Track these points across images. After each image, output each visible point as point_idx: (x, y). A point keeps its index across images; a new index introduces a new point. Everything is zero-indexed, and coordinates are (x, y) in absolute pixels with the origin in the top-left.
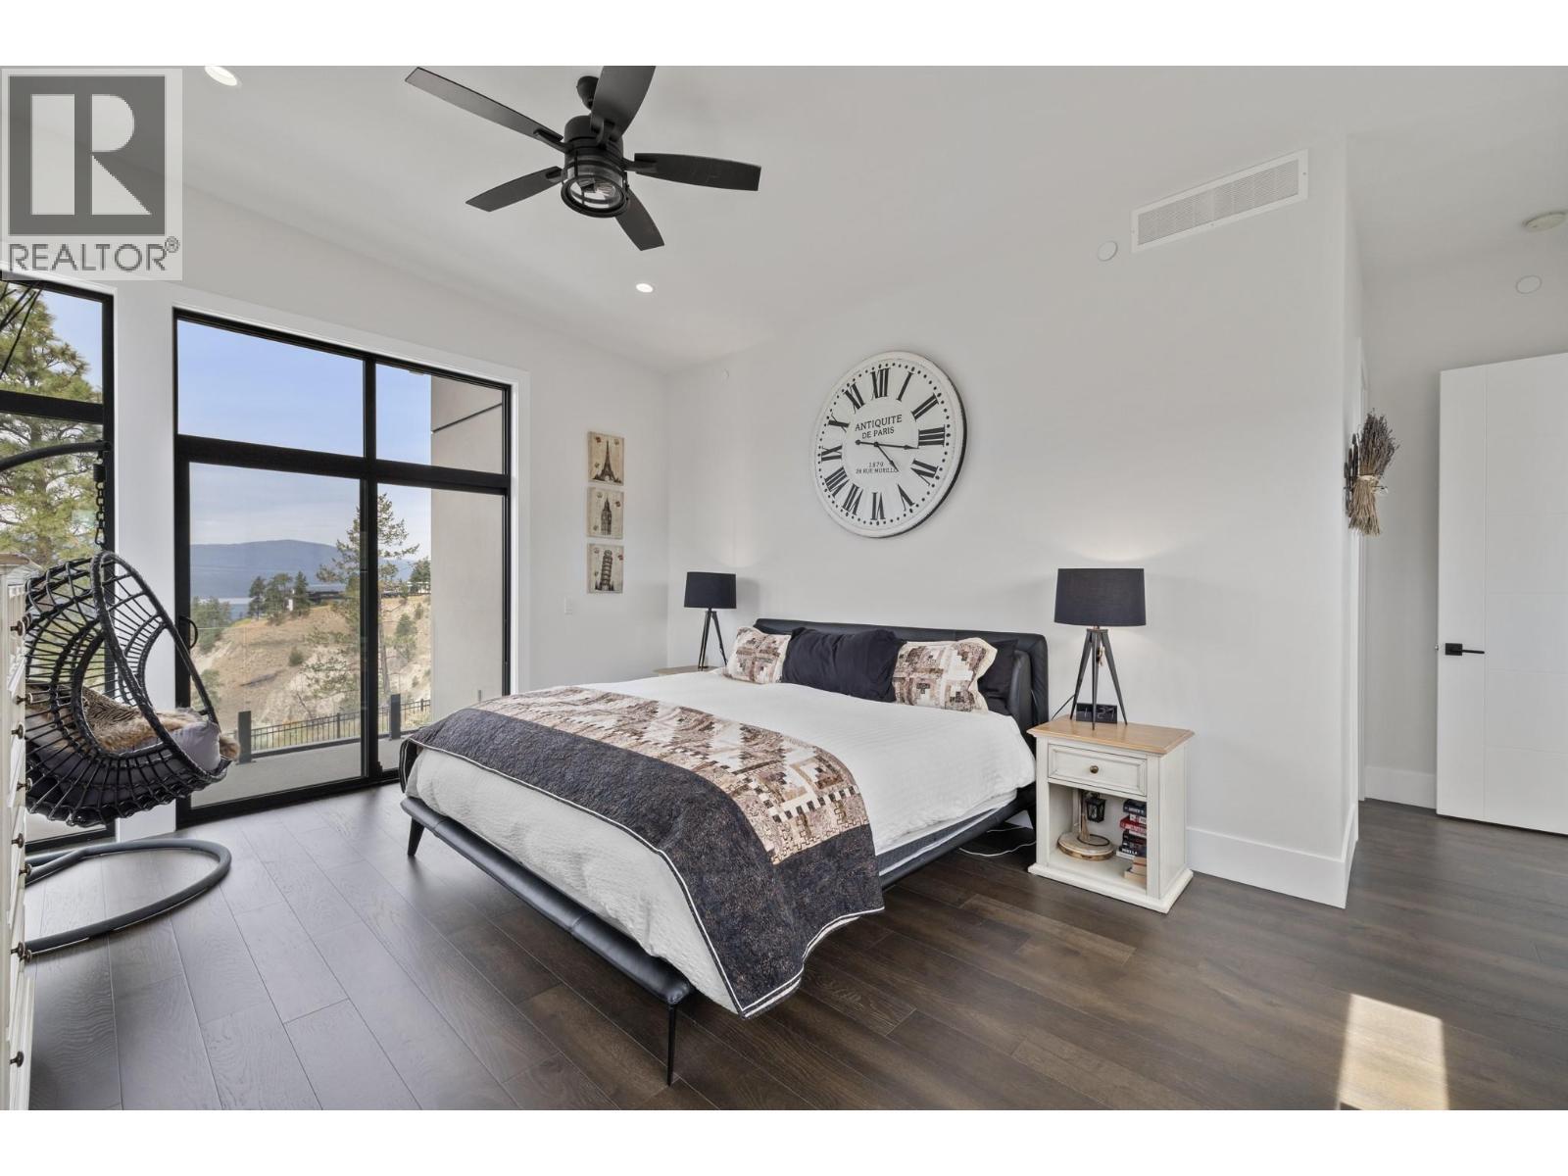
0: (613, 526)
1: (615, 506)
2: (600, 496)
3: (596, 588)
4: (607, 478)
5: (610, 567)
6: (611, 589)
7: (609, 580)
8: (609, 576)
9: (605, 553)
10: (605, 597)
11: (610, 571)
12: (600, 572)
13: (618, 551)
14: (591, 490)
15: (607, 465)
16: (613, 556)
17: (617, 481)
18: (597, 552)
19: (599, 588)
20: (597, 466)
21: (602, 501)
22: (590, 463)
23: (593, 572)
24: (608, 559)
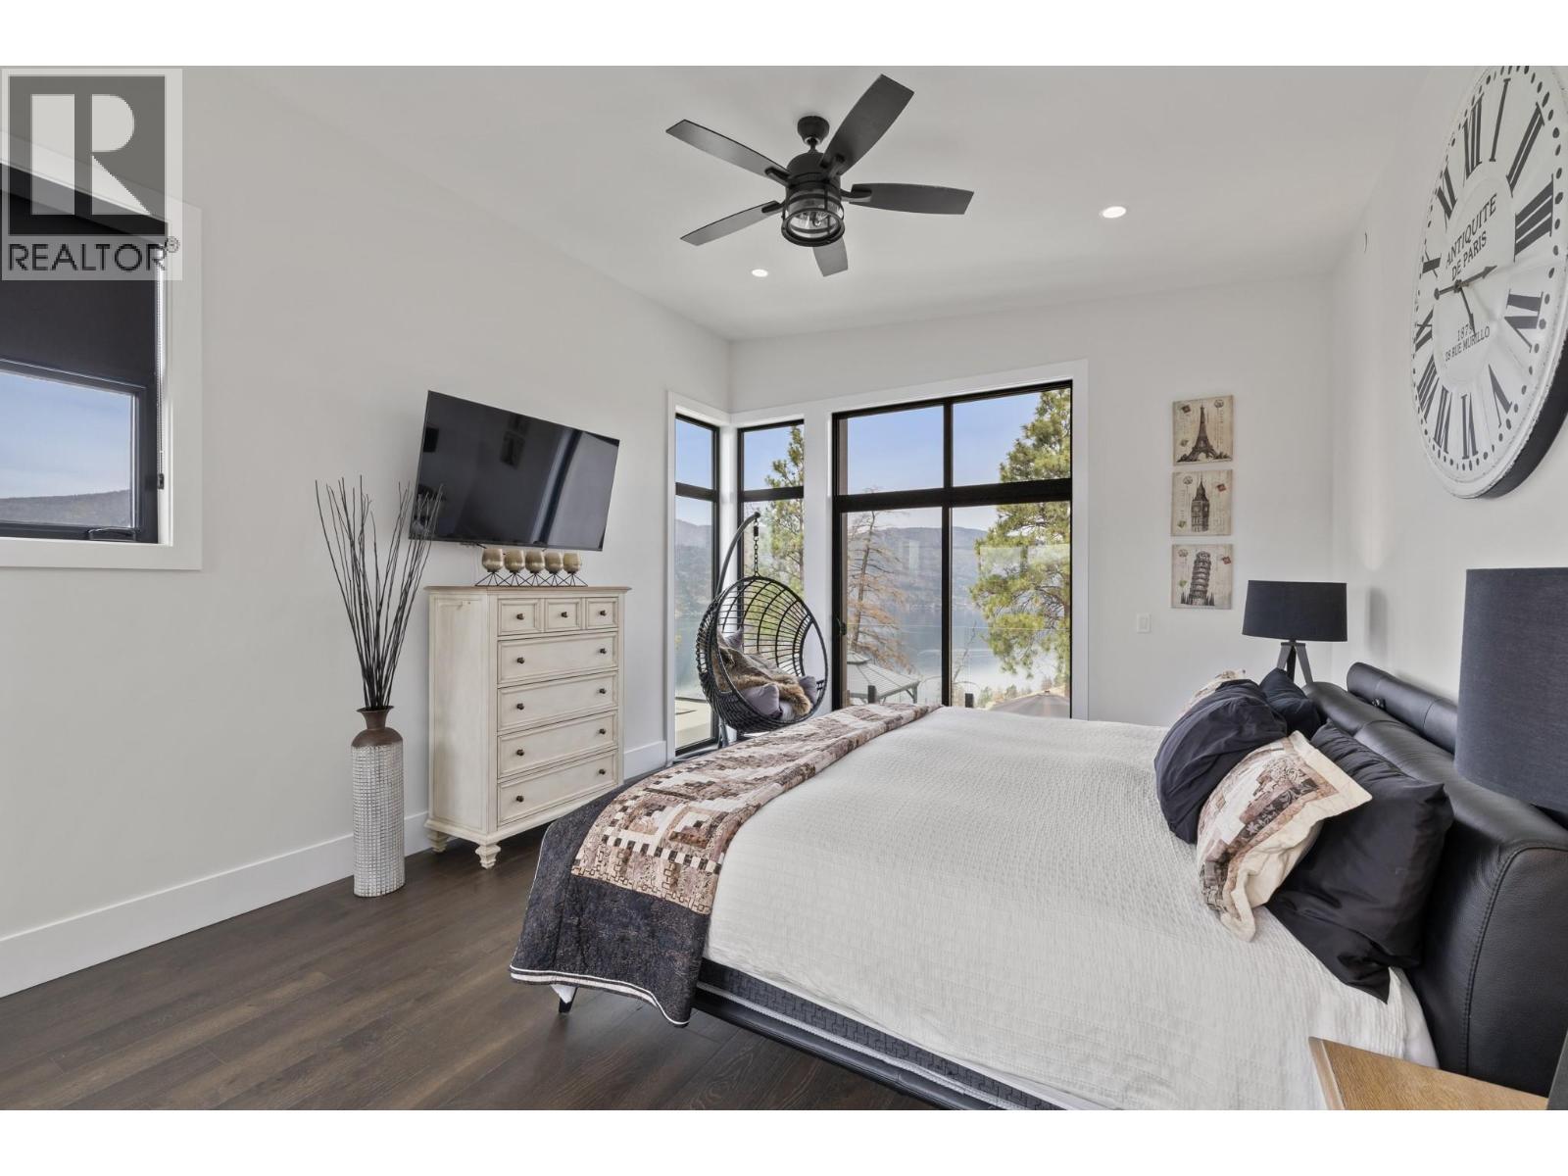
0: (1211, 519)
1: (1216, 491)
2: (1188, 482)
3: (1183, 601)
4: (1202, 455)
5: (1208, 574)
6: (1210, 603)
7: (1205, 592)
8: (1206, 585)
9: (1198, 556)
10: (1198, 614)
11: (1207, 580)
12: (1190, 581)
13: (1223, 553)
14: (1175, 475)
15: (1202, 438)
16: (1213, 559)
17: (1220, 457)
18: (1184, 554)
19: (1187, 601)
20: (1184, 443)
21: (1193, 490)
22: (1175, 441)
23: (1178, 580)
24: (1202, 563)
